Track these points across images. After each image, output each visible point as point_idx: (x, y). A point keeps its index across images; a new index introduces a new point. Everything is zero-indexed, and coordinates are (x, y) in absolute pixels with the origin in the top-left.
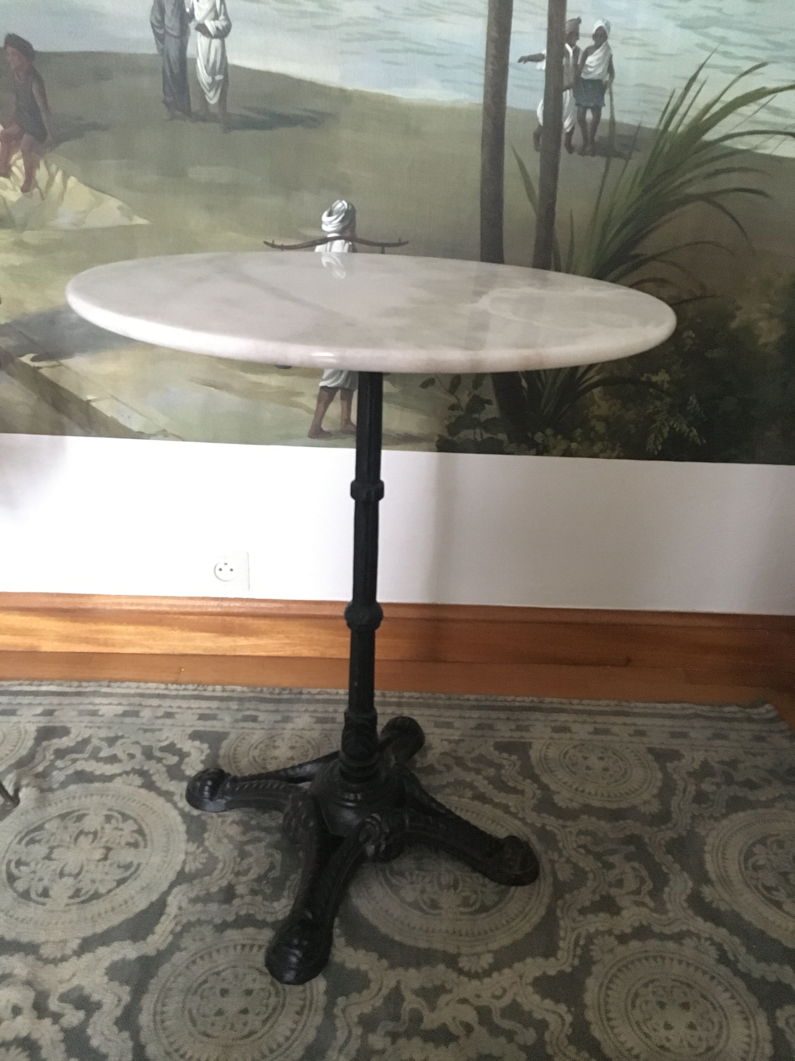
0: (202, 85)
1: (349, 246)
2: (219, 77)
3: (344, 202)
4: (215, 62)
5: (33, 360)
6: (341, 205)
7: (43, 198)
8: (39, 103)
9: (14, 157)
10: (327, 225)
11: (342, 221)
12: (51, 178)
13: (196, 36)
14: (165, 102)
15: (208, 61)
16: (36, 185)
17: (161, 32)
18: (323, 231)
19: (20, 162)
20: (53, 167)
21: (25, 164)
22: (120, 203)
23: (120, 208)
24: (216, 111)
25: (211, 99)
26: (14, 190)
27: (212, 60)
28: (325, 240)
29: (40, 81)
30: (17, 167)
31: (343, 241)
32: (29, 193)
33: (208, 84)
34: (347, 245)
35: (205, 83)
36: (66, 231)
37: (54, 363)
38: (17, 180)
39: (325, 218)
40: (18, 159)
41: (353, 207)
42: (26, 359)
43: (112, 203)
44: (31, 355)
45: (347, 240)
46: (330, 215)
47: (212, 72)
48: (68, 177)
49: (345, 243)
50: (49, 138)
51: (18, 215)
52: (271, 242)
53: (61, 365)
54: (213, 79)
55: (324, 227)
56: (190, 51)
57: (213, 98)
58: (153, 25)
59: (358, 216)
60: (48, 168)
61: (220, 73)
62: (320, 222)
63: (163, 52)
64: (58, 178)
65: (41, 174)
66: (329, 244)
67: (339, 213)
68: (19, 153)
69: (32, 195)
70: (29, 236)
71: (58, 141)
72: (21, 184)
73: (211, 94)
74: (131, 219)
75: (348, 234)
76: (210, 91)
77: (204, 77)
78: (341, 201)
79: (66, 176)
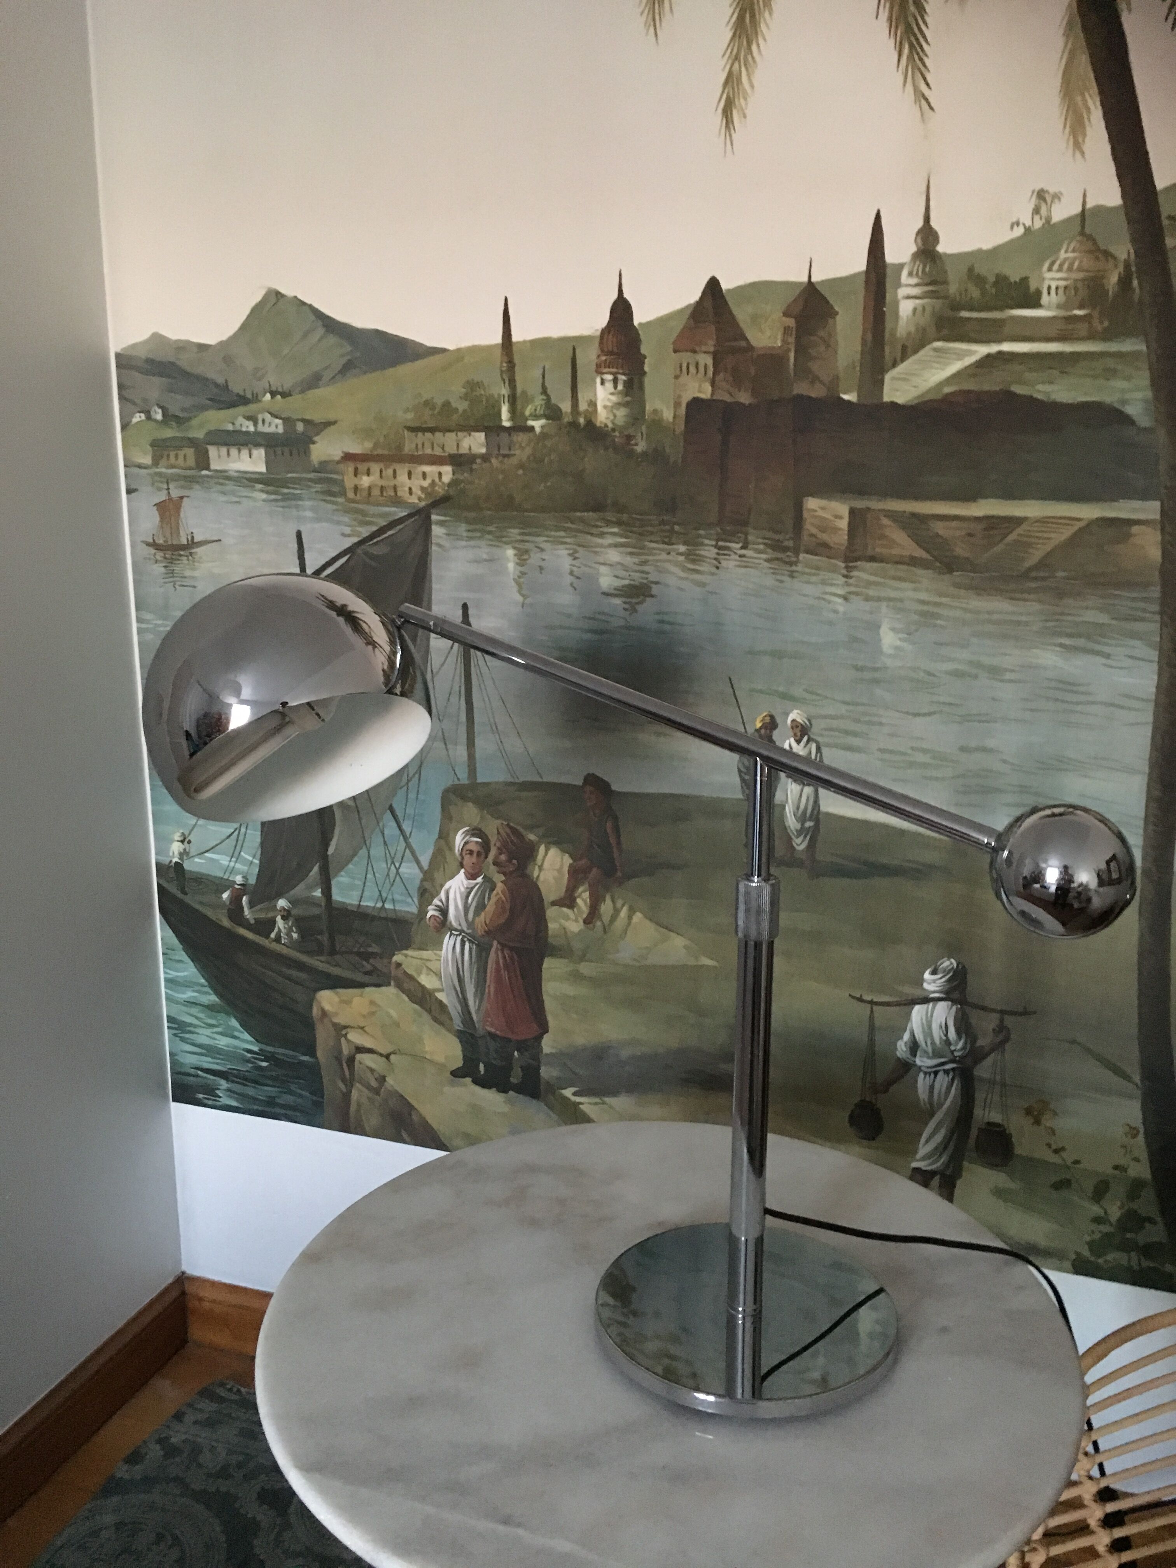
0: (789, 831)
1: (957, 1008)
2: (808, 824)
3: (953, 960)
4: (806, 809)
5: (575, 1094)
6: (948, 963)
7: (605, 931)
8: (613, 841)
9: (581, 889)
10: (929, 984)
11: (949, 981)
12: (617, 912)
13: (787, 784)
14: (746, 845)
15: (798, 808)
16: (600, 918)
17: (748, 778)
18: (925, 990)
19: (586, 895)
20: (619, 903)
21: (591, 896)
22: (687, 942)
23: (685, 947)
24: (804, 857)
25: (798, 845)
26: (576, 921)
27: (802, 806)
28: (926, 1000)
29: (616, 819)
30: (583, 900)
31: (950, 1003)
32: (591, 925)
33: (797, 831)
34: (954, 1008)
35: (792, 828)
36: (626, 966)
37: (597, 1100)
38: (580, 911)
40: (584, 891)
41: (964, 967)
42: (568, 1093)
43: (678, 942)
44: (573, 1090)
45: (954, 1002)
46: (934, 972)
47: (802, 819)
48: (635, 912)
49: (952, 1005)
50: (619, 874)
51: (577, 945)
52: (858, 996)
53: (604, 1103)
54: (802, 825)
56: (779, 797)
57: (800, 844)
59: (970, 977)
60: (613, 901)
61: (810, 820)
62: (922, 980)
64: (624, 913)
65: (606, 908)
66: (931, 1005)
67: (946, 972)
68: (586, 886)
69: (594, 927)
70: (585, 968)
71: (629, 877)
72: (585, 916)
73: (799, 840)
74: (697, 958)
75: (956, 995)
76: (797, 837)
77: (792, 823)
78: (949, 959)
79: (632, 911)
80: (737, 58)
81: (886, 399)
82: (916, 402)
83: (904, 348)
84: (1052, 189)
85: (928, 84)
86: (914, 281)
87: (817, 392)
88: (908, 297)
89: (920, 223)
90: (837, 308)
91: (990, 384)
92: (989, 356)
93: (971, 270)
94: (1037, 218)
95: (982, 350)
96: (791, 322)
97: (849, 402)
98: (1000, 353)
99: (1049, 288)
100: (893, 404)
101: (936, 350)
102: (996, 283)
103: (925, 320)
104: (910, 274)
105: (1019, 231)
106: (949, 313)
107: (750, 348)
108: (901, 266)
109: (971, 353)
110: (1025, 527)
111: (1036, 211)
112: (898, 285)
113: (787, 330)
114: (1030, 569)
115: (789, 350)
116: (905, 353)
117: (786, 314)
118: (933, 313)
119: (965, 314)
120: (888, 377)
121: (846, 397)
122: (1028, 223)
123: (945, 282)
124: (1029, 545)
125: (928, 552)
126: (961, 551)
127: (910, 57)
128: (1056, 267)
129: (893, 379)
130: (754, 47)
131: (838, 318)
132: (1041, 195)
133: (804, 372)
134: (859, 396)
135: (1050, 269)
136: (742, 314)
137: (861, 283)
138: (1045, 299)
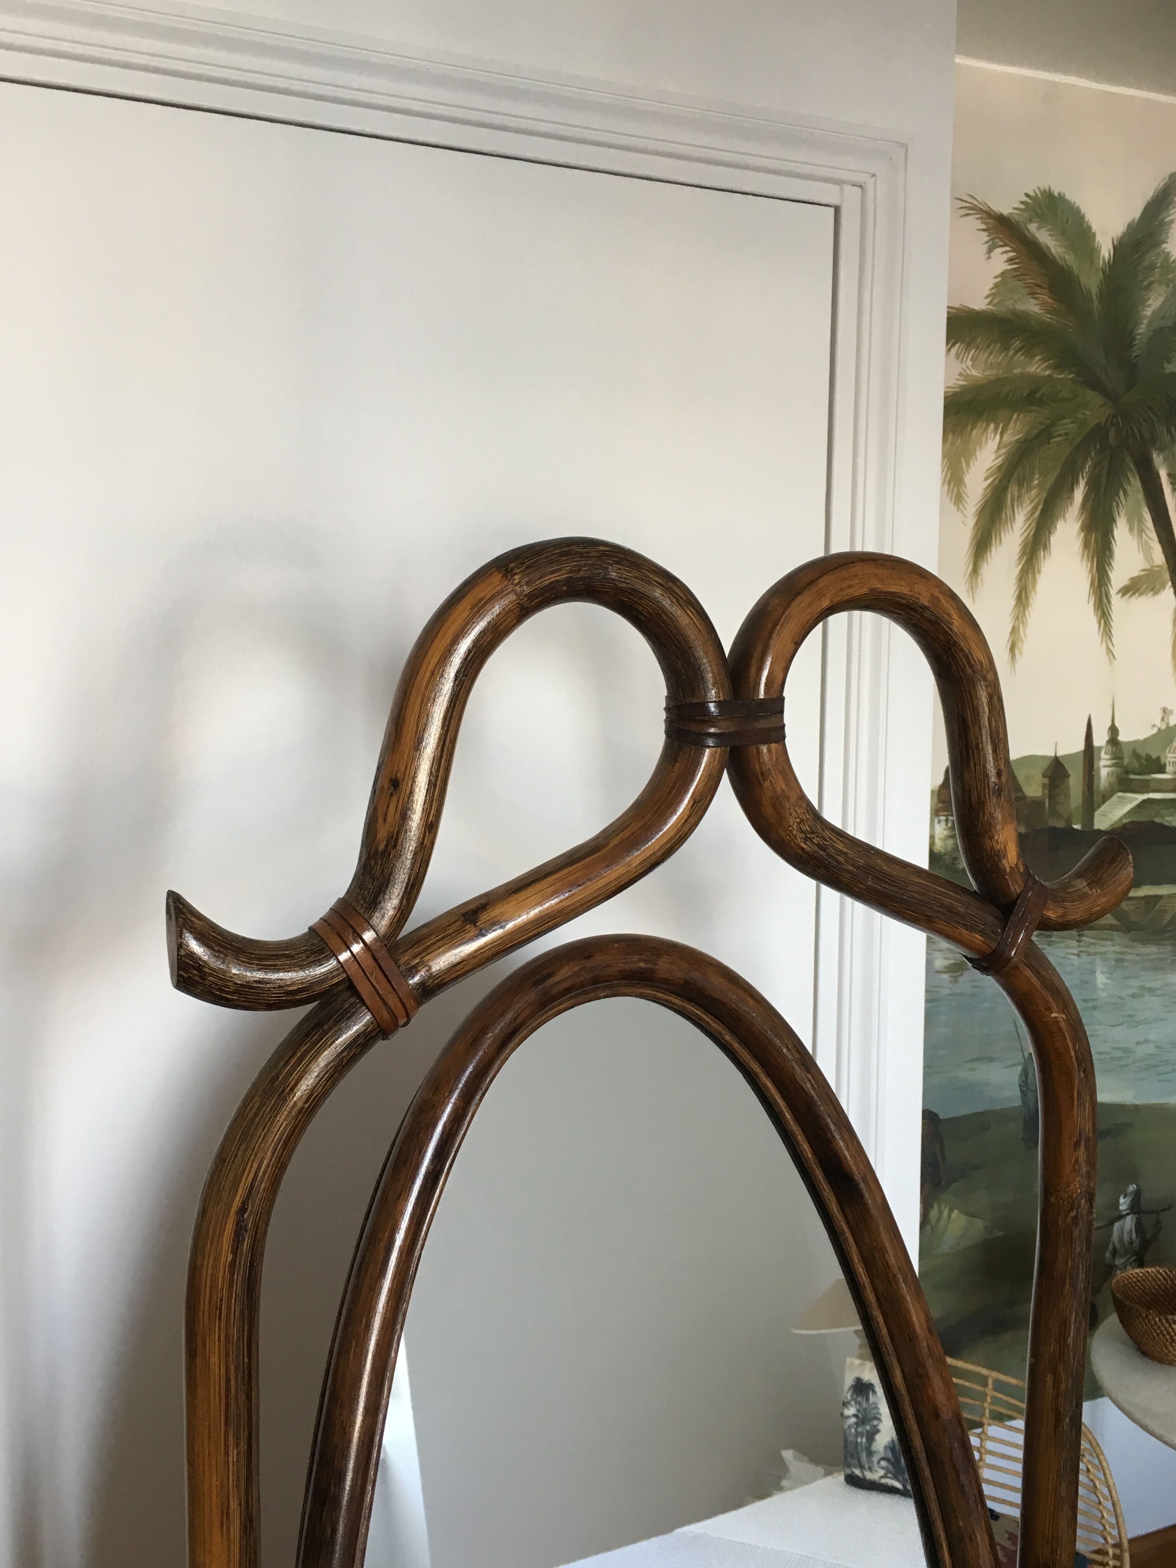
1: (1136, 1217)
3: (1135, 1186)
6: (1132, 1188)
8: (939, 1158)
10: (1123, 1205)
11: (1132, 1200)
12: (941, 1213)
14: (1023, 1139)
16: (929, 1223)
17: (1025, 1089)
18: (1120, 1210)
20: (942, 1206)
22: (986, 1222)
23: (985, 1226)
28: (1121, 1217)
29: (942, 1140)
31: (1133, 1215)
39: (1122, 1200)
41: (1139, 1187)
45: (1135, 1213)
46: (1125, 1197)
48: (953, 1211)
50: (944, 1183)
55: (1121, 1208)
58: (1020, 1086)
59: (1142, 1194)
62: (1119, 1204)
63: (1024, 1102)
64: (945, 1214)
66: (1124, 1219)
67: (1131, 1194)
74: (992, 1233)
75: (1136, 1208)
78: (1132, 1185)
79: (951, 1210)
80: (1017, 618)
81: (1096, 827)
82: (1110, 829)
83: (1104, 796)
84: (1169, 708)
85: (1113, 645)
86: (1108, 757)
87: (1060, 824)
88: (1105, 766)
89: (1109, 724)
90: (1070, 772)
91: (1143, 818)
92: (1144, 801)
93: (1134, 751)
94: (1163, 723)
95: (1141, 797)
96: (1046, 781)
97: (1077, 830)
98: (1149, 799)
99: (1170, 762)
100: (1099, 831)
101: (1119, 797)
102: (1146, 760)
103: (1113, 780)
104: (1106, 753)
105: (1155, 731)
106: (1125, 776)
107: (1024, 797)
108: (1100, 748)
109: (1135, 799)
110: (1162, 901)
111: (1163, 719)
112: (1100, 758)
113: (1044, 786)
114: (1166, 926)
115: (1045, 798)
116: (1105, 798)
117: (1044, 776)
118: (1117, 777)
119: (1132, 776)
120: (1096, 813)
121: (1075, 827)
122: (1159, 726)
123: (1122, 758)
124: (1165, 911)
125: (1119, 921)
126: (1134, 918)
127: (1104, 629)
128: (1172, 751)
129: (1098, 814)
130: (1027, 613)
131: (1070, 778)
132: (1165, 710)
133: (1054, 812)
134: (1082, 827)
135: (1169, 752)
136: (1021, 777)
137: (1081, 757)
138: (1169, 768)
